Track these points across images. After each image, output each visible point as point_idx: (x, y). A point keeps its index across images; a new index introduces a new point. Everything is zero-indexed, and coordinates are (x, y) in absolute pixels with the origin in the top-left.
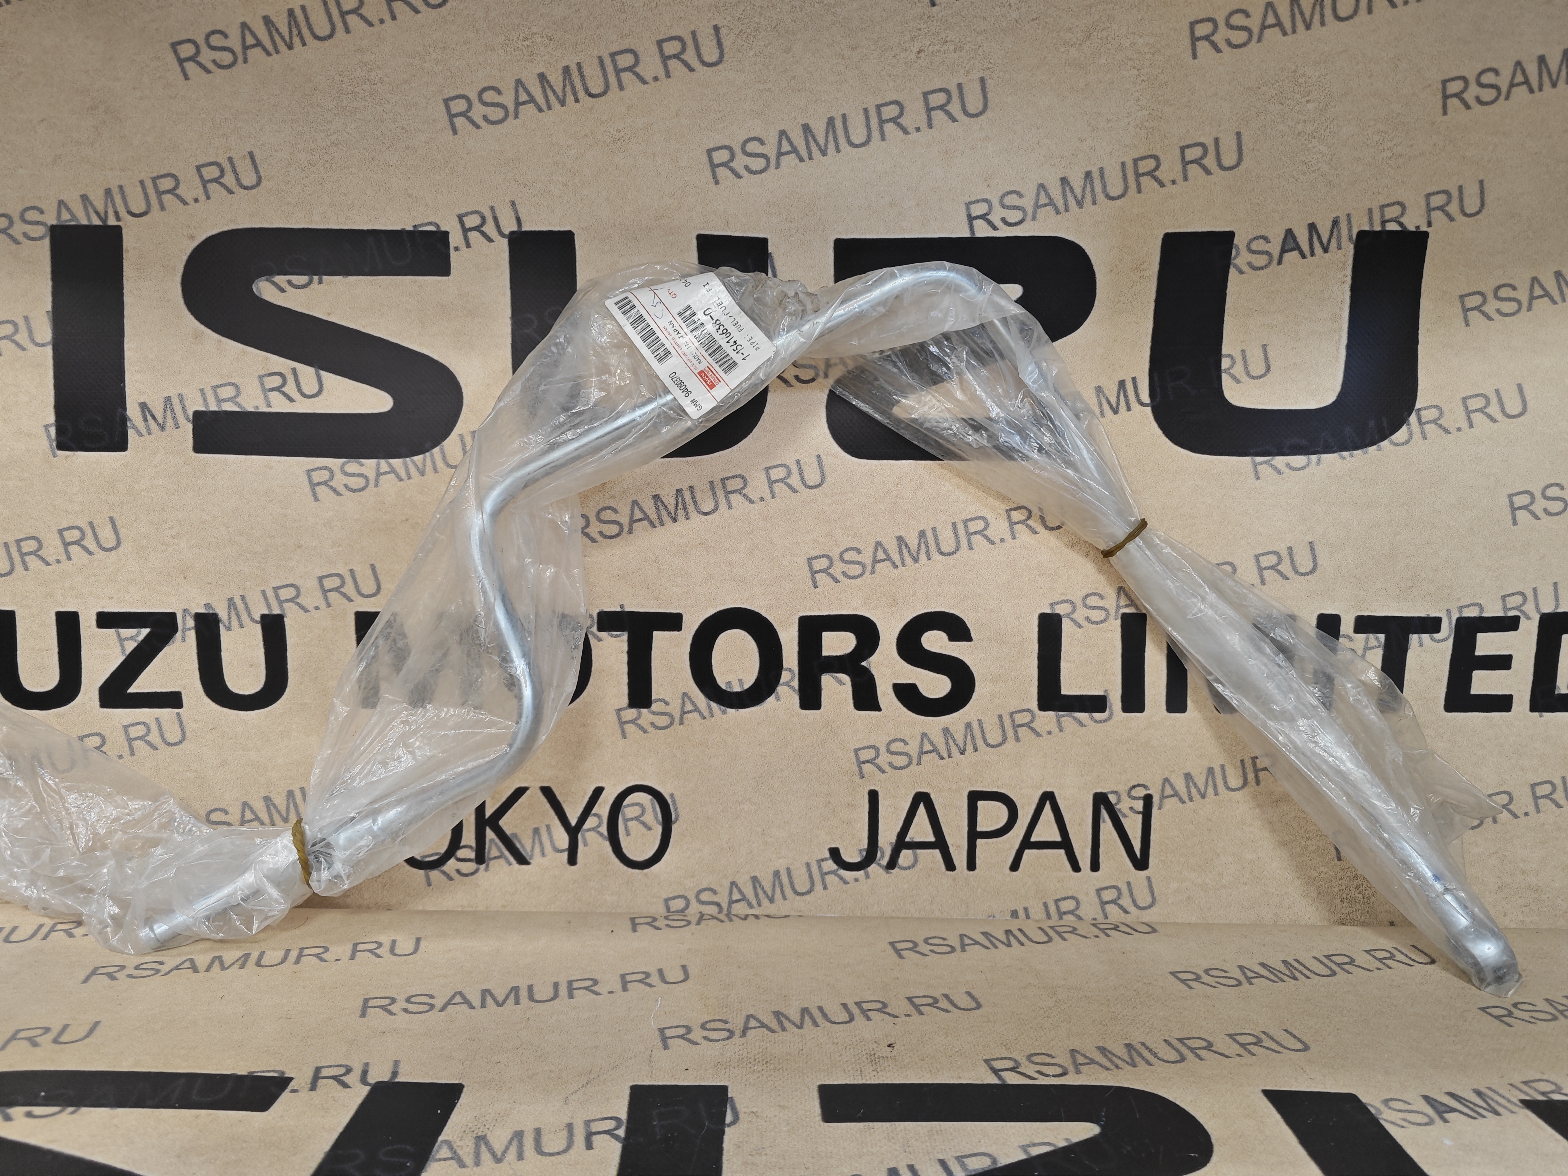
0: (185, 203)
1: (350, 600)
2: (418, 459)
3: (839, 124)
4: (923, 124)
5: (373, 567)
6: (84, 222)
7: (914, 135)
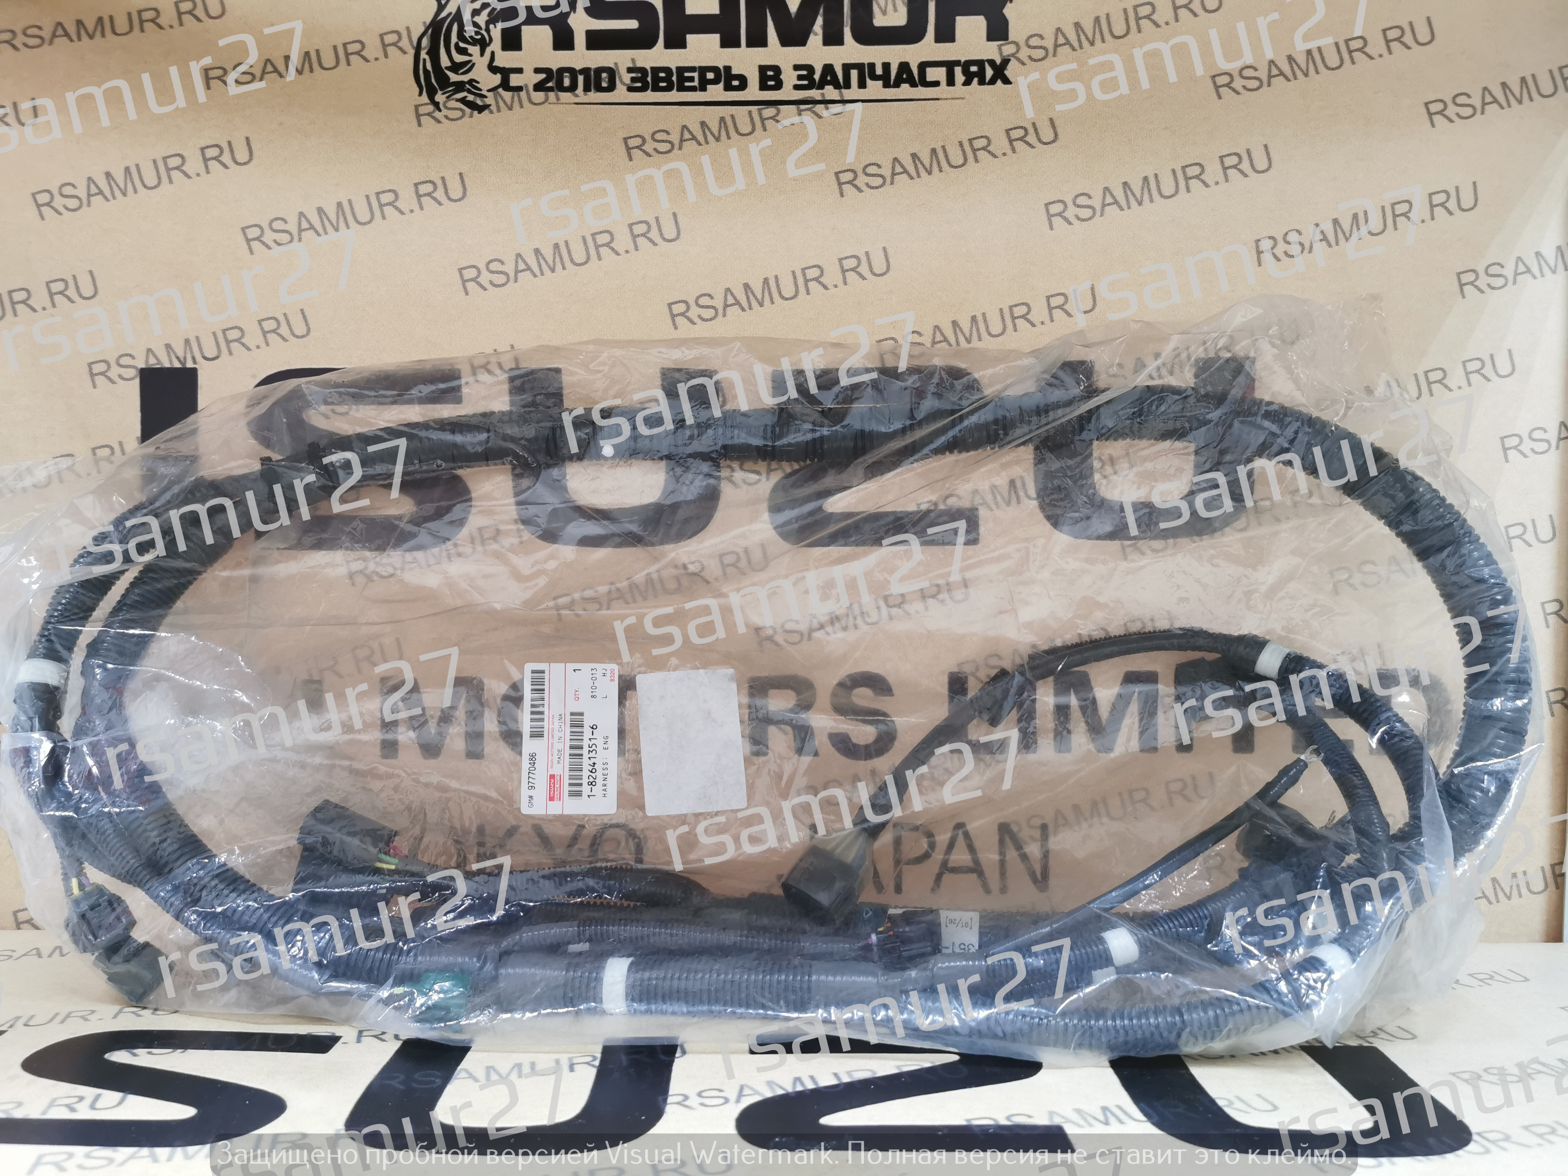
0: (248, 349)
2: (435, 551)
3: (773, 283)
4: (840, 282)
6: (167, 365)
7: (832, 290)
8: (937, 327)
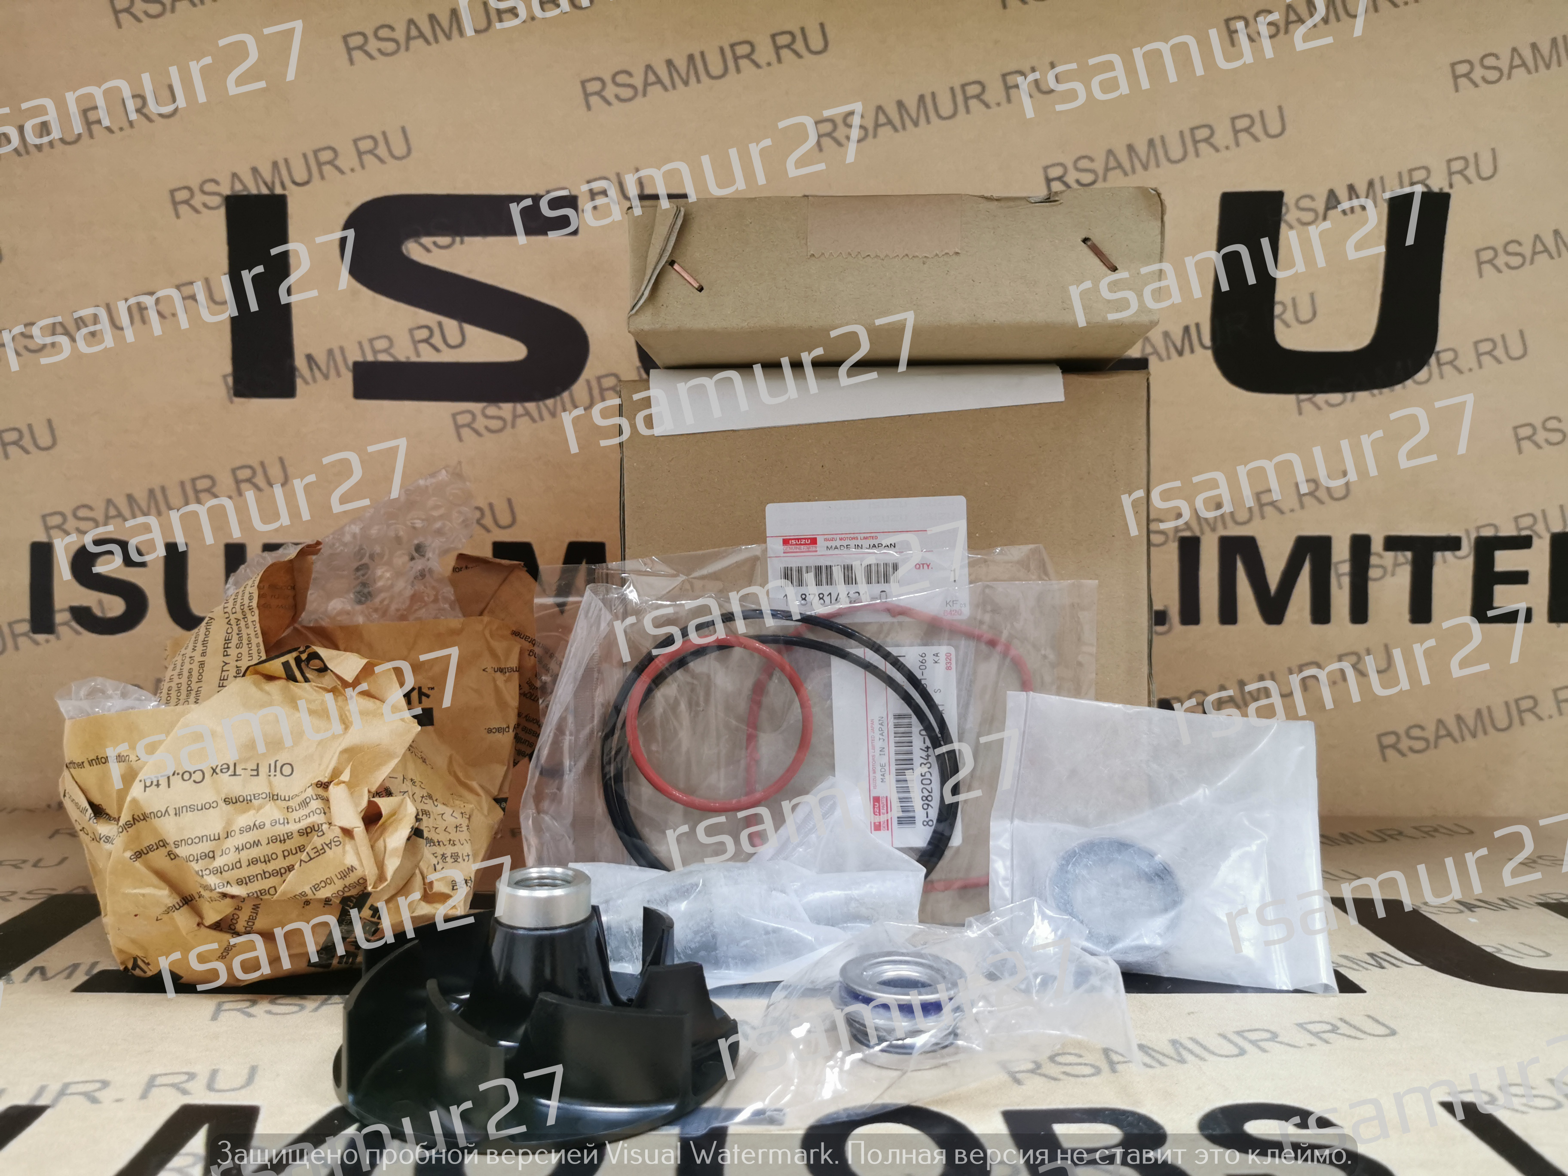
0: (343, 173)
1: (488, 530)
2: (550, 402)
3: (929, 100)
4: (1003, 100)
5: (509, 501)
6: (254, 191)
7: (995, 109)
8: (1110, 152)
